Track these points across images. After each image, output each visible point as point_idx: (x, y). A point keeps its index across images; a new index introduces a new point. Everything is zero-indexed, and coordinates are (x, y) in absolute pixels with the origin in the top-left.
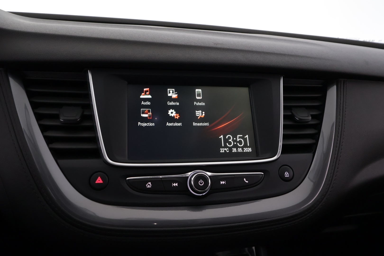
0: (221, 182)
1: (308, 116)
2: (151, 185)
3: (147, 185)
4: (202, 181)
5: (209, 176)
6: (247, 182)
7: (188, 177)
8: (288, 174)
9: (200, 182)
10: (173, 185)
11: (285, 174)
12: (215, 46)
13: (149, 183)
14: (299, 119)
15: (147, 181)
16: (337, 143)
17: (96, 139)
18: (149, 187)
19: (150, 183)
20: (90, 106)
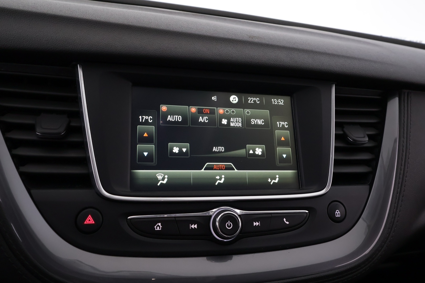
0: (254, 223)
1: (364, 137)
2: (161, 227)
3: (155, 227)
4: (231, 223)
5: (239, 215)
6: (288, 223)
7: (211, 216)
8: (339, 213)
9: (228, 224)
10: (191, 227)
11: (336, 212)
12: (250, 40)
13: (158, 224)
14: (354, 140)
15: (155, 221)
16: (400, 174)
17: (86, 161)
18: (158, 229)
19: (160, 224)
20: (80, 115)
